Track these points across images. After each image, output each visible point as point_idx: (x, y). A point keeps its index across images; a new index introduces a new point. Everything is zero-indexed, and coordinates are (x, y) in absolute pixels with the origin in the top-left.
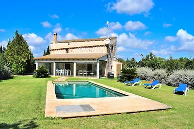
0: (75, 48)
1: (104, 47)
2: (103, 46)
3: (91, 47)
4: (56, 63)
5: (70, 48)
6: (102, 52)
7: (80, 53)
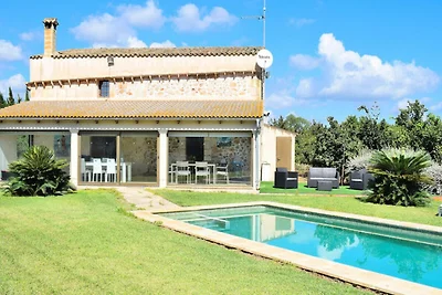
0: (136, 78)
1: (248, 79)
2: (247, 73)
3: (202, 76)
4: (80, 133)
5: (118, 80)
6: (240, 98)
7: (154, 98)
